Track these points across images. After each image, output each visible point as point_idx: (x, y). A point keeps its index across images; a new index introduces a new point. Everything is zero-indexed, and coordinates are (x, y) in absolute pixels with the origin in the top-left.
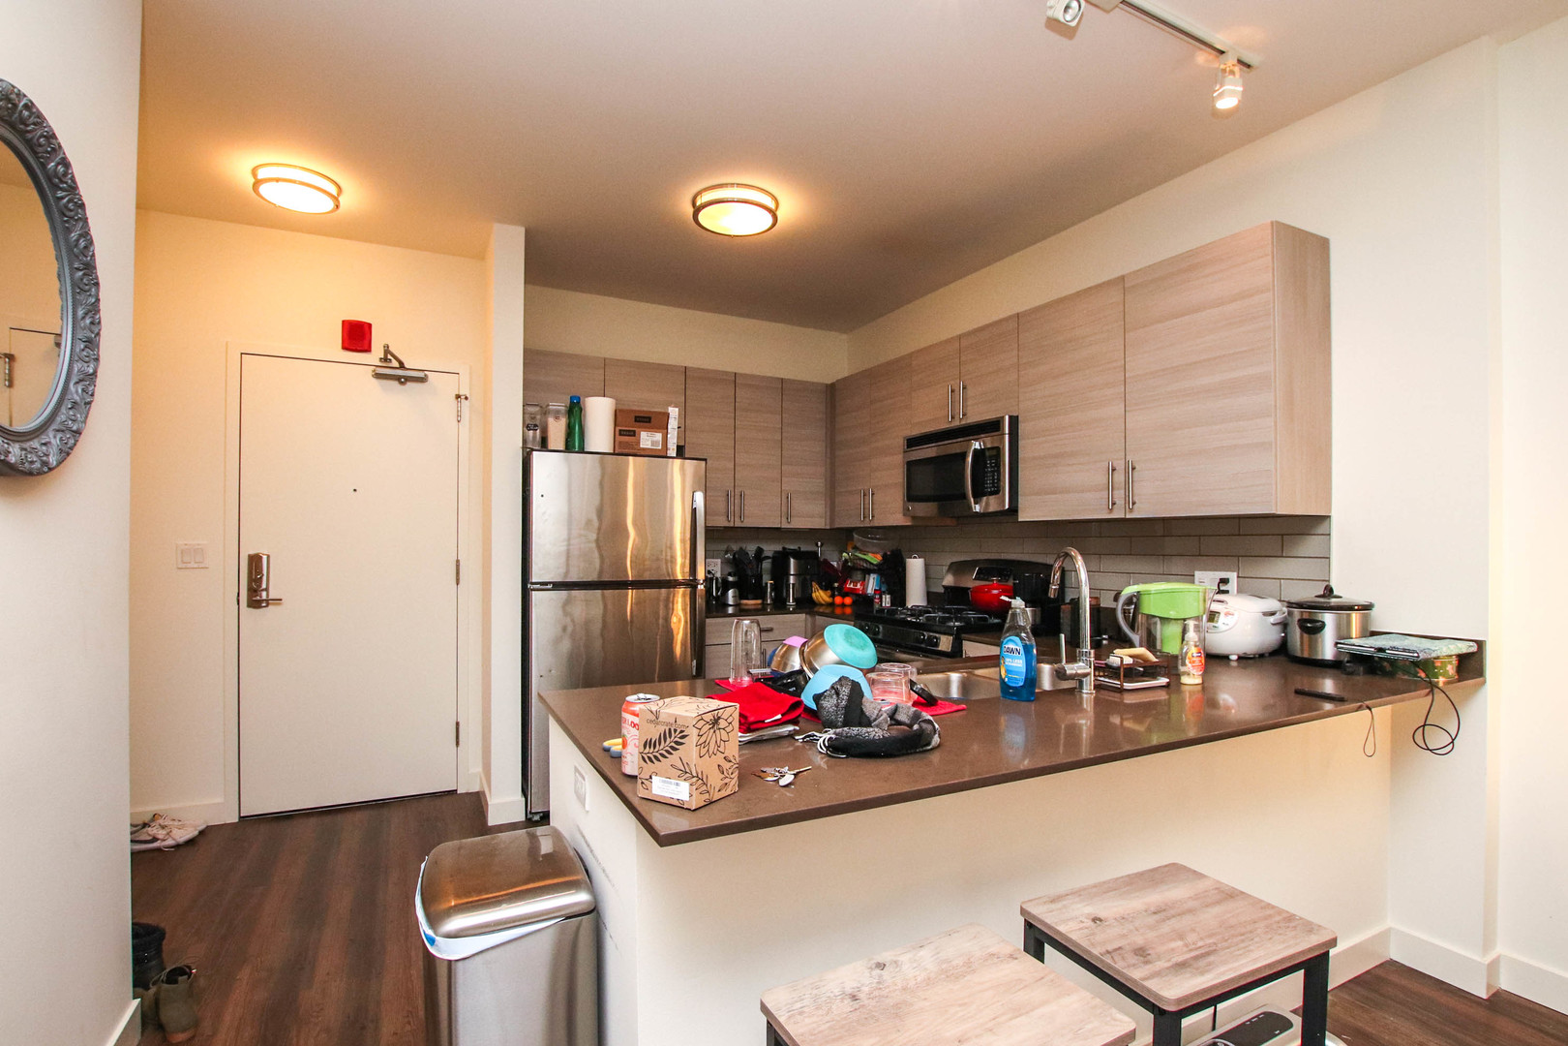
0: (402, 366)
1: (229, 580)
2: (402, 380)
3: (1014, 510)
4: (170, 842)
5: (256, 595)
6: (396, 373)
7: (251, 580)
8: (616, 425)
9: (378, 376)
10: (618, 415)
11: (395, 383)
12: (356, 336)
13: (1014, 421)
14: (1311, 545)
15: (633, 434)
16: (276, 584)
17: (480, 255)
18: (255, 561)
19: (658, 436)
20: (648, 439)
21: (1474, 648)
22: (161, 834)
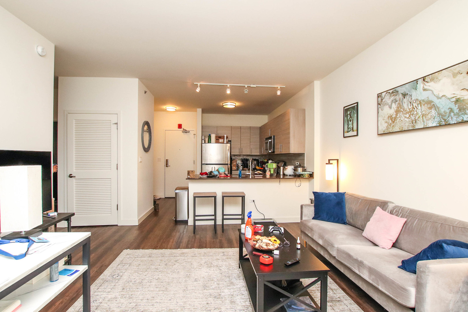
0: (186, 130)
1: (163, 163)
2: (186, 132)
3: (274, 152)
4: (157, 199)
5: (167, 165)
6: (185, 131)
7: (166, 163)
8: (216, 138)
9: (183, 132)
10: (216, 137)
11: (185, 133)
12: (180, 126)
13: (274, 136)
14: (301, 158)
15: (218, 140)
16: (169, 164)
17: (196, 111)
18: (167, 160)
19: (223, 140)
20: (221, 140)
21: (312, 173)
22: (156, 197)
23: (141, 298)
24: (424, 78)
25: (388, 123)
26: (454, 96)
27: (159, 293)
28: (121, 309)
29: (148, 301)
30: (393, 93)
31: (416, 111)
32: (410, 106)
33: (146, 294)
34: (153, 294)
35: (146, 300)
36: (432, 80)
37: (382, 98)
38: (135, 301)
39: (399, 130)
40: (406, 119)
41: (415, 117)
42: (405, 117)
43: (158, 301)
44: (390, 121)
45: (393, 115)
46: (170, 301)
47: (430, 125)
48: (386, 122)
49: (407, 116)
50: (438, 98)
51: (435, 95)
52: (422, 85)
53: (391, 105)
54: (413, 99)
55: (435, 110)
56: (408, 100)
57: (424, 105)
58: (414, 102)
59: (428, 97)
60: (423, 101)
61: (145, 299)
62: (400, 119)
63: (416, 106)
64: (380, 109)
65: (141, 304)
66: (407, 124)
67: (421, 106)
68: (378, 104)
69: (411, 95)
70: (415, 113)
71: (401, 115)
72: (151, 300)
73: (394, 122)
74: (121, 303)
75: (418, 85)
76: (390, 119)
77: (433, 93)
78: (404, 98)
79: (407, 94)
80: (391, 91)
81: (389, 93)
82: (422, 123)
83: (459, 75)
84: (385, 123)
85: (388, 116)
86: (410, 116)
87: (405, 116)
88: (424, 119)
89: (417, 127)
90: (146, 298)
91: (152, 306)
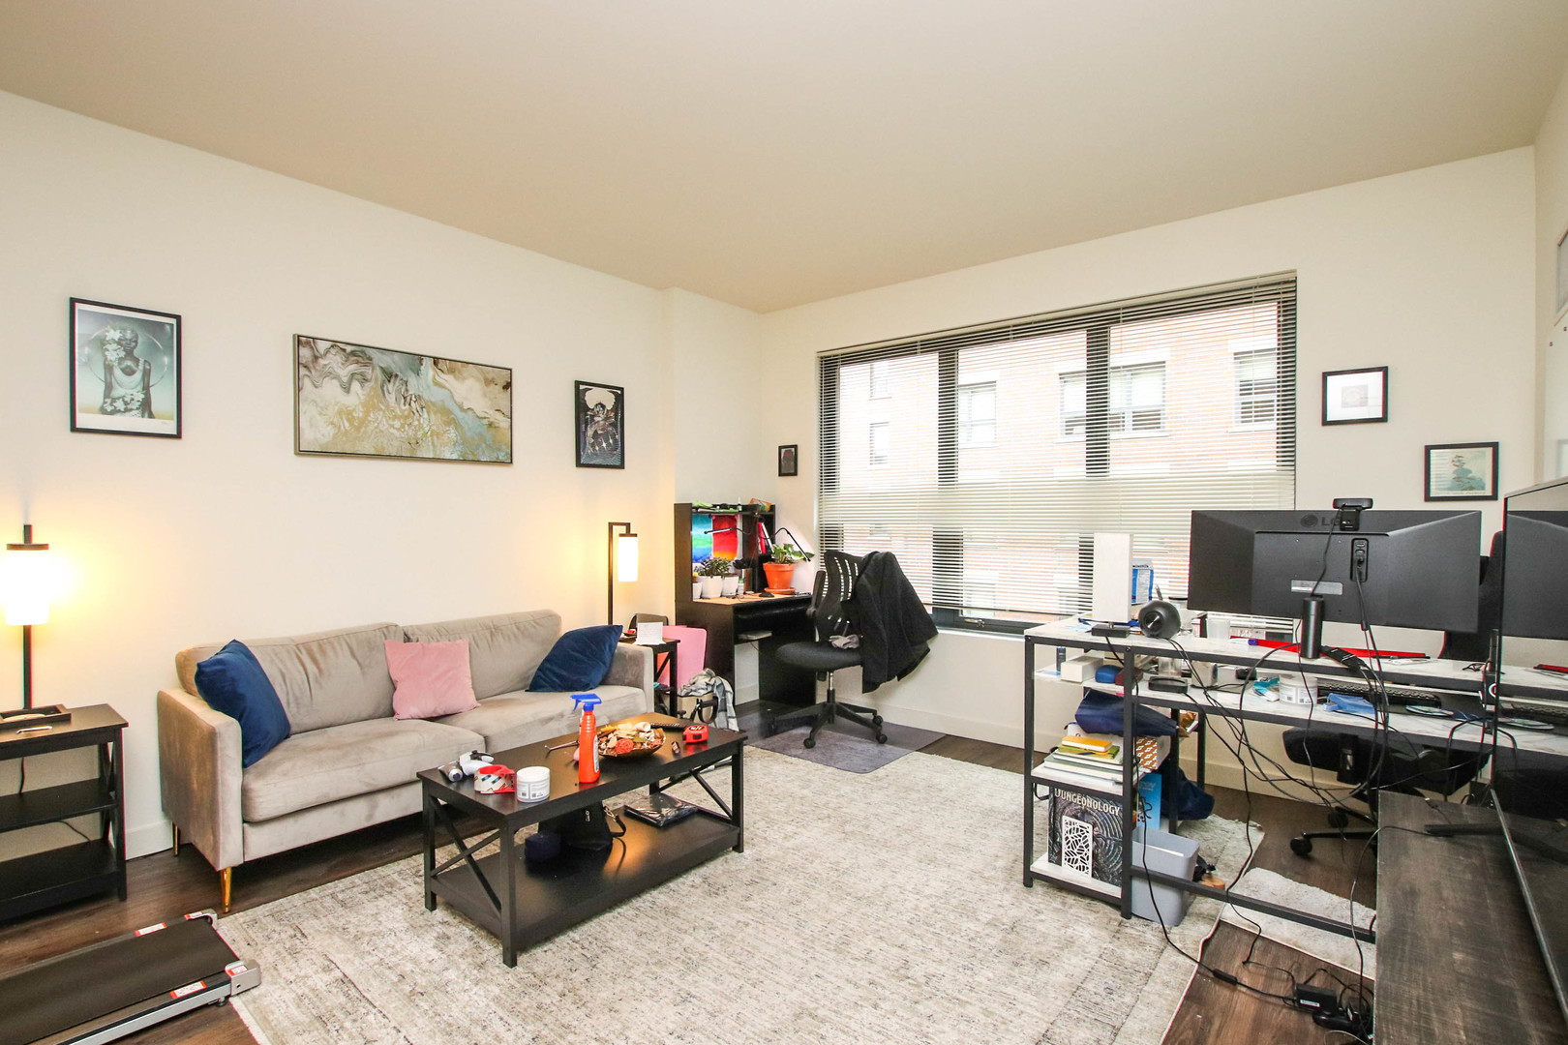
23: (894, 1019)
24: (436, 361)
25: (340, 427)
26: (486, 416)
27: (827, 1013)
28: (961, 1010)
29: (878, 1002)
30: (353, 353)
31: (419, 421)
32: (405, 404)
33: (871, 1028)
34: (850, 1018)
35: (883, 1006)
36: (451, 371)
37: (317, 354)
38: (915, 1019)
39: (372, 451)
40: (392, 430)
41: (416, 431)
42: (392, 426)
43: (849, 988)
44: (347, 424)
45: (354, 410)
46: (821, 972)
47: (448, 456)
48: (332, 423)
49: (397, 424)
50: (462, 409)
51: (455, 402)
52: (431, 373)
53: (350, 385)
54: (410, 392)
55: (456, 429)
56: (399, 391)
57: (435, 413)
58: (414, 399)
59: (443, 401)
60: (433, 404)
61: (883, 1013)
62: (377, 427)
63: (419, 409)
64: (307, 383)
65: (901, 1000)
66: (396, 443)
67: (428, 412)
68: (298, 363)
69: (406, 382)
70: (416, 423)
71: (380, 418)
72: (867, 999)
73: (358, 429)
74: (959, 1030)
75: (422, 368)
76: (344, 419)
77: (452, 397)
78: (389, 381)
79: (396, 376)
80: (349, 349)
81: (344, 350)
82: (431, 448)
83: (493, 385)
84: (328, 426)
85: (336, 408)
86: (403, 426)
87: (391, 422)
88: (435, 442)
89: (419, 454)
90: (878, 1012)
91: (877, 980)
